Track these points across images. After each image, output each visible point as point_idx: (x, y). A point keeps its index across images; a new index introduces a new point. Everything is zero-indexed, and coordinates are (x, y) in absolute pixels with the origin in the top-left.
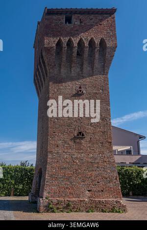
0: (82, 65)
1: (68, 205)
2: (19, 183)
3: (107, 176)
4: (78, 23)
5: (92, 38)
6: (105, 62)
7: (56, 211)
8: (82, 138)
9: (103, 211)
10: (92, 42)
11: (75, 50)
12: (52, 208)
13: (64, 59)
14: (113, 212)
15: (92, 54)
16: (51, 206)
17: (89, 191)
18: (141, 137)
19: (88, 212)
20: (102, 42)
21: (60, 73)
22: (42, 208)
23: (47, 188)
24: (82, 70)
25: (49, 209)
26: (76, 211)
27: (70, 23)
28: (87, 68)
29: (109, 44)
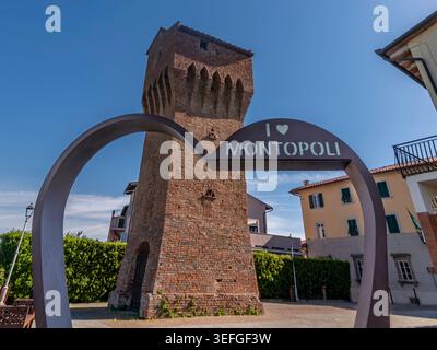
0: (216, 103)
1: (191, 305)
2: (83, 273)
3: (241, 259)
4: (214, 53)
5: (228, 76)
6: (240, 106)
7: (172, 315)
8: (212, 200)
9: (236, 313)
10: (228, 79)
11: (210, 83)
12: (166, 310)
13: (196, 89)
14: (247, 314)
15: (227, 93)
16: (165, 306)
17: (218, 281)
18: (268, 208)
19: (217, 315)
20: (239, 82)
21: (190, 105)
22: (150, 310)
23: (160, 276)
24: (215, 108)
25: (162, 312)
26: (201, 315)
27: (205, 48)
28: (221, 107)
29: (246, 88)
